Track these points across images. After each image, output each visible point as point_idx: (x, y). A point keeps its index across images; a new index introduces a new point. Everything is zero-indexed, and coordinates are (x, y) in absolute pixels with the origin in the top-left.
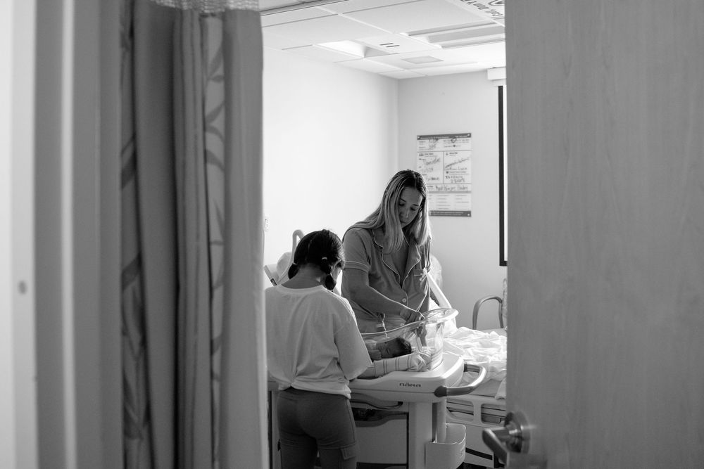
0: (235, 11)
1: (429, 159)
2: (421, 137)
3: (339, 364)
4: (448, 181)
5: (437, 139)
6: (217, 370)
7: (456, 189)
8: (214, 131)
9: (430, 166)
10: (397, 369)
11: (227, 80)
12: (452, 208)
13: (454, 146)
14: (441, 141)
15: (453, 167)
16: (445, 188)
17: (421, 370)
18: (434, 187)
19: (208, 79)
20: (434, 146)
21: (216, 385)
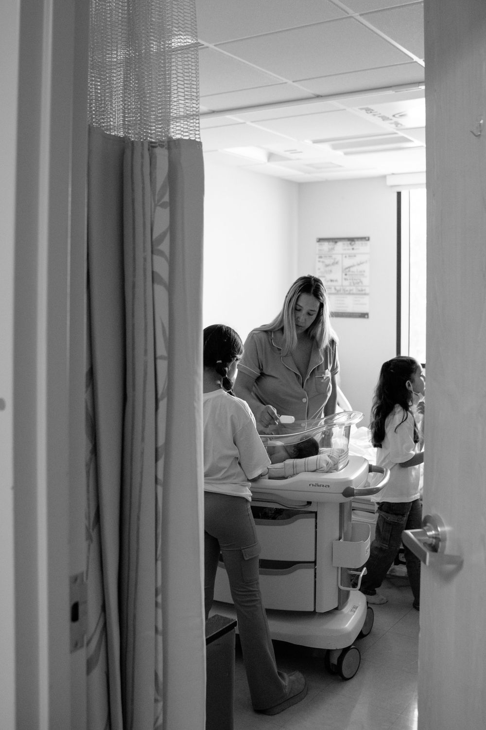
0: (179, 140)
1: (328, 261)
2: (320, 240)
3: (240, 464)
4: (346, 283)
5: (336, 242)
6: (160, 476)
7: (354, 291)
8: (161, 253)
9: (329, 268)
10: (306, 470)
11: (172, 205)
12: (350, 310)
13: (353, 249)
14: (340, 244)
15: (352, 269)
16: (344, 290)
17: (329, 471)
18: (333, 288)
19: (156, 206)
20: (333, 249)
21: (160, 489)
